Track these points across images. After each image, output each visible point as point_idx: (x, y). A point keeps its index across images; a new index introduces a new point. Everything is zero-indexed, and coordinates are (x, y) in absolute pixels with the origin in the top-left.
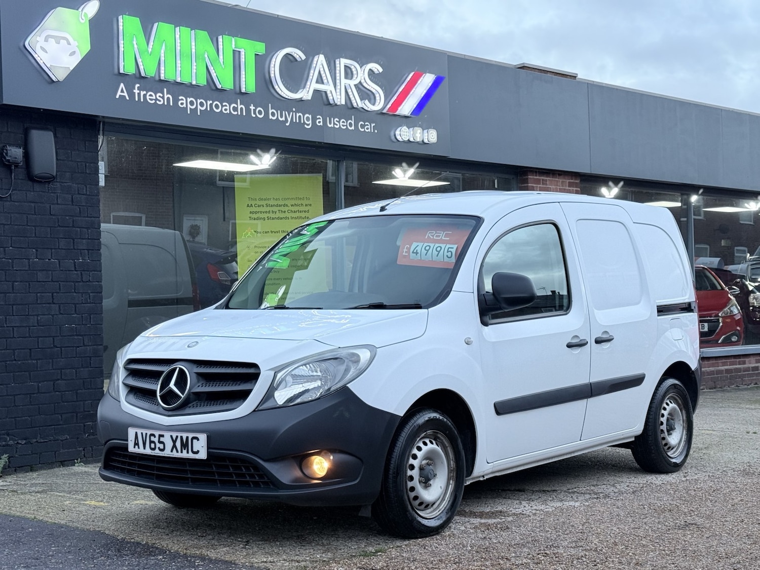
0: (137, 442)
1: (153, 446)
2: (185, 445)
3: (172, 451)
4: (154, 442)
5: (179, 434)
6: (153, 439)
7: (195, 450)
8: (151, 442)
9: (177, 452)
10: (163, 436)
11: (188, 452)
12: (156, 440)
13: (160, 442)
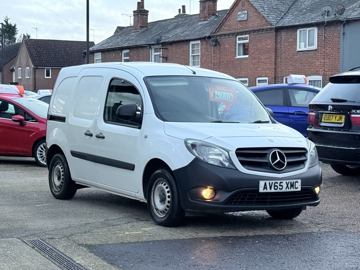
0: (265, 187)
1: (276, 188)
2: (292, 186)
3: (286, 189)
4: (277, 186)
5: (290, 181)
6: (276, 184)
7: (296, 187)
8: (275, 186)
9: (289, 189)
10: (282, 183)
11: (293, 189)
12: (278, 185)
13: (280, 185)
